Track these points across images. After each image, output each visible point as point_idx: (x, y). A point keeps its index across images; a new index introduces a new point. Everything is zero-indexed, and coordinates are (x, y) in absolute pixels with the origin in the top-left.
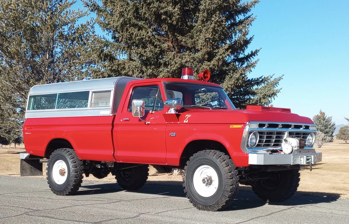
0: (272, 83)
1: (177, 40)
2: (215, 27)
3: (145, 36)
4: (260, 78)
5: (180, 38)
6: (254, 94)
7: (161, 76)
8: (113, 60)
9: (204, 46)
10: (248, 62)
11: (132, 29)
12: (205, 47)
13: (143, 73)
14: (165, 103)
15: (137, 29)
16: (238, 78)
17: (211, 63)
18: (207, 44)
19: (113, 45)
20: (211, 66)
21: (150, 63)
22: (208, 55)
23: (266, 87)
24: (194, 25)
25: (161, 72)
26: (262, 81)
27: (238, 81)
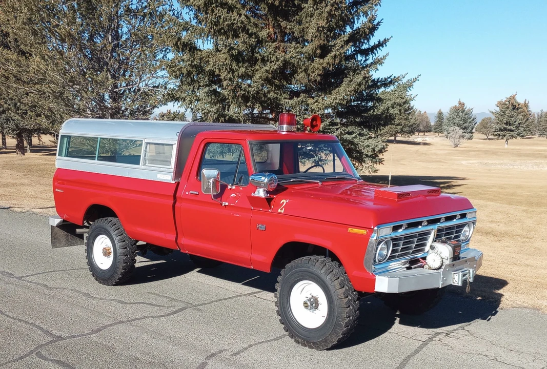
0: (405, 86)
1: (279, 26)
2: (331, 9)
3: (236, 21)
4: (388, 78)
5: (283, 24)
6: (380, 100)
7: (257, 77)
8: (194, 50)
9: (316, 37)
10: (374, 55)
11: (219, 10)
12: (316, 39)
13: (233, 72)
14: (250, 179)
15: (226, 10)
16: (360, 83)
17: (325, 61)
18: (320, 35)
19: (194, 29)
20: (324, 65)
21: (242, 59)
22: (321, 49)
23: (396, 91)
24: (303, 7)
25: (257, 71)
26: (391, 82)
27: (360, 87)
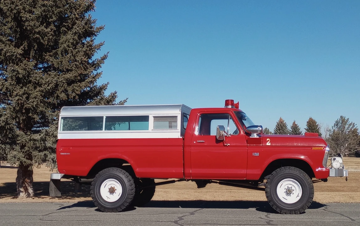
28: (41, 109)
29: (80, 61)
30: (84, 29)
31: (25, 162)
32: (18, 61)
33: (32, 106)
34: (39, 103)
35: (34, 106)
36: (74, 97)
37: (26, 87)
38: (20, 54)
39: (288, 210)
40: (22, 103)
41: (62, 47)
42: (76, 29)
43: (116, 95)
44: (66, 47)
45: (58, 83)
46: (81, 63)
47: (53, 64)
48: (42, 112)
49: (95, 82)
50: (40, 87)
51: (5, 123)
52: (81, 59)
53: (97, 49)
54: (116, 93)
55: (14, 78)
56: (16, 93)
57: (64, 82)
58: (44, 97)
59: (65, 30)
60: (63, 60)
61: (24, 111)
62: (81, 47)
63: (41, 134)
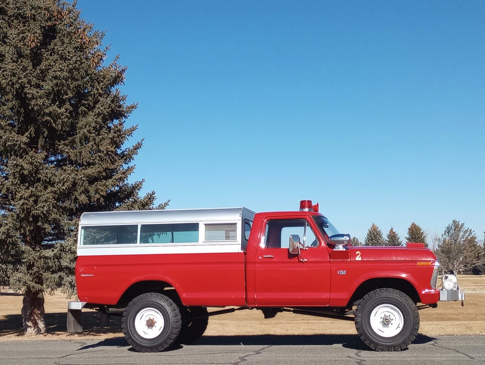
28: (53, 216)
29: (105, 152)
30: (110, 109)
31: (33, 287)
32: (22, 152)
33: (42, 212)
34: (52, 208)
35: (45, 212)
36: (98, 200)
37: (33, 188)
38: (25, 144)
39: (386, 346)
40: (28, 208)
41: (82, 132)
42: (99, 108)
43: (154, 196)
44: (87, 133)
45: (76, 182)
46: (107, 154)
47: (69, 156)
48: (55, 219)
49: (125, 179)
50: (52, 187)
51: (5, 235)
52: (107, 148)
53: (128, 135)
54: (153, 193)
55: (17, 175)
56: (20, 195)
57: (83, 180)
58: (58, 200)
59: (84, 111)
60: (83, 150)
61: (31, 219)
62: (106, 133)
63: (54, 250)
